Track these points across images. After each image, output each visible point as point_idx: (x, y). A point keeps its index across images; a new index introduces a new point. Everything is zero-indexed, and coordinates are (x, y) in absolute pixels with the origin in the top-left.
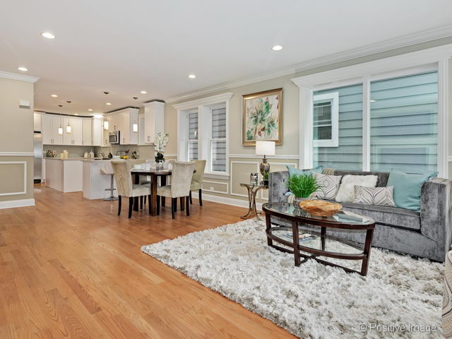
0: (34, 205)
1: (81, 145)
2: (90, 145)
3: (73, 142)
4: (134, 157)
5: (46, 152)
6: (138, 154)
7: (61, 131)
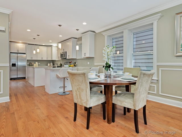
0: (9, 101)
1: (46, 60)
2: (51, 59)
3: (42, 58)
4: (75, 66)
5: (28, 63)
6: (77, 63)
7: (34, 52)
